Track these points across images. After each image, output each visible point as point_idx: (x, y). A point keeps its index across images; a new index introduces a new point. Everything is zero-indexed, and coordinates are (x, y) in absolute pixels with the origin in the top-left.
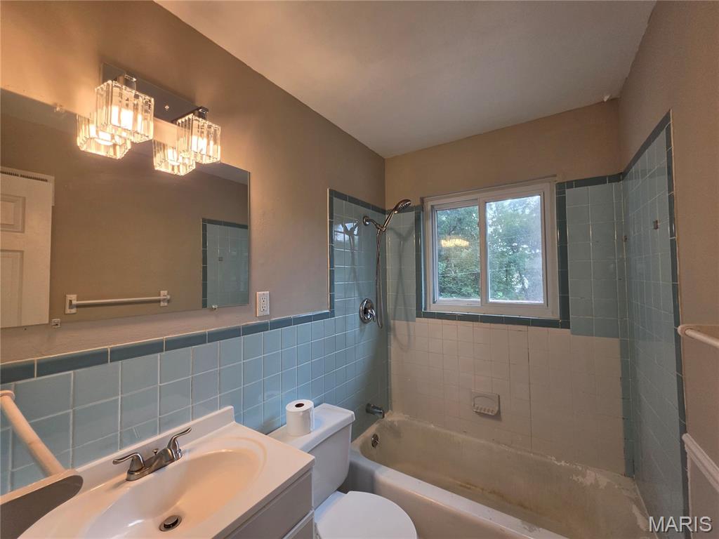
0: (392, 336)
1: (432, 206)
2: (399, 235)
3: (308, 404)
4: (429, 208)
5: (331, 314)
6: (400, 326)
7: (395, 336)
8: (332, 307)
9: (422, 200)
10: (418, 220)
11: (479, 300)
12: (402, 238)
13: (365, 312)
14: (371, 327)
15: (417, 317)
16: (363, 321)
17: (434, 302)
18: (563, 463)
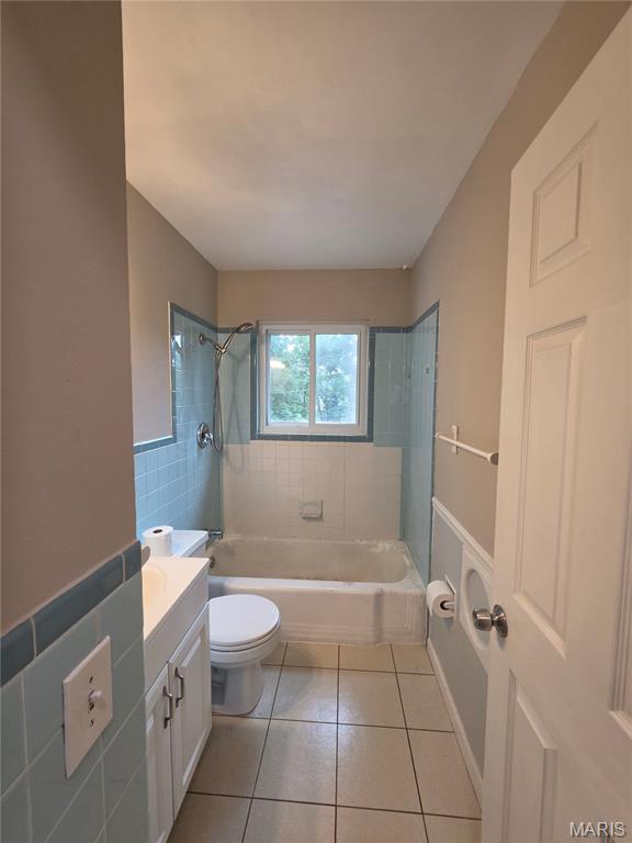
0: (224, 461)
1: (267, 331)
2: (233, 357)
3: (167, 529)
4: (264, 332)
5: (174, 440)
6: (233, 449)
7: (228, 459)
8: (174, 433)
9: (258, 323)
10: (253, 342)
11: (307, 421)
12: (237, 361)
13: (203, 436)
14: (208, 450)
15: (252, 439)
16: (201, 445)
17: (267, 424)
18: (364, 542)
